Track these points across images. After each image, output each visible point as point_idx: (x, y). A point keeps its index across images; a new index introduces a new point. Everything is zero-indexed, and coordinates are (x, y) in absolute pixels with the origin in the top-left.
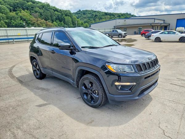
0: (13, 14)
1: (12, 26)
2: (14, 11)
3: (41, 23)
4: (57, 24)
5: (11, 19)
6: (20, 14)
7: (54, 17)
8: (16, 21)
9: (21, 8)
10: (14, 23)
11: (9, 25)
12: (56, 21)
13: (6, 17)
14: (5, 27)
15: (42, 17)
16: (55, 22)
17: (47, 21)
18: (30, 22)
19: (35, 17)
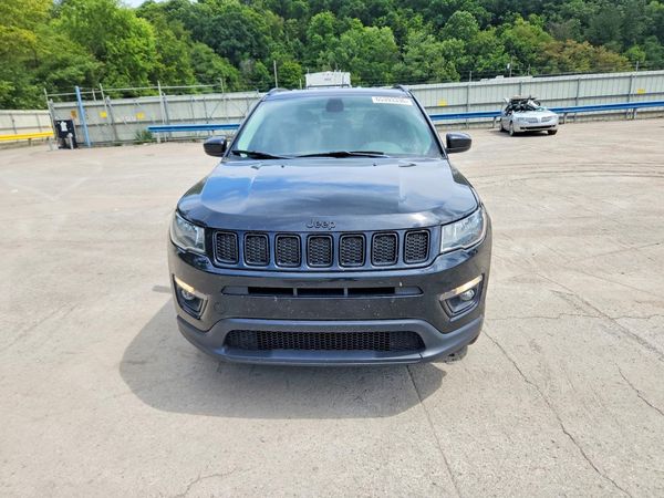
0: (488, 36)
1: (476, 77)
2: (496, 23)
3: (573, 56)
4: (643, 54)
5: (477, 54)
6: (509, 33)
7: (640, 28)
8: (488, 57)
9: (520, 9)
10: (480, 66)
11: (466, 73)
12: (641, 42)
13: (465, 48)
14: (454, 80)
15: (586, 31)
16: (635, 50)
17: (602, 48)
18: (535, 55)
19: (557, 38)
